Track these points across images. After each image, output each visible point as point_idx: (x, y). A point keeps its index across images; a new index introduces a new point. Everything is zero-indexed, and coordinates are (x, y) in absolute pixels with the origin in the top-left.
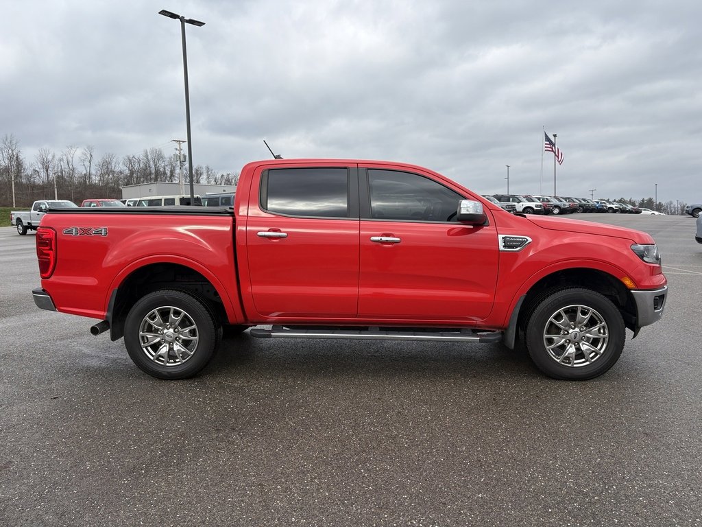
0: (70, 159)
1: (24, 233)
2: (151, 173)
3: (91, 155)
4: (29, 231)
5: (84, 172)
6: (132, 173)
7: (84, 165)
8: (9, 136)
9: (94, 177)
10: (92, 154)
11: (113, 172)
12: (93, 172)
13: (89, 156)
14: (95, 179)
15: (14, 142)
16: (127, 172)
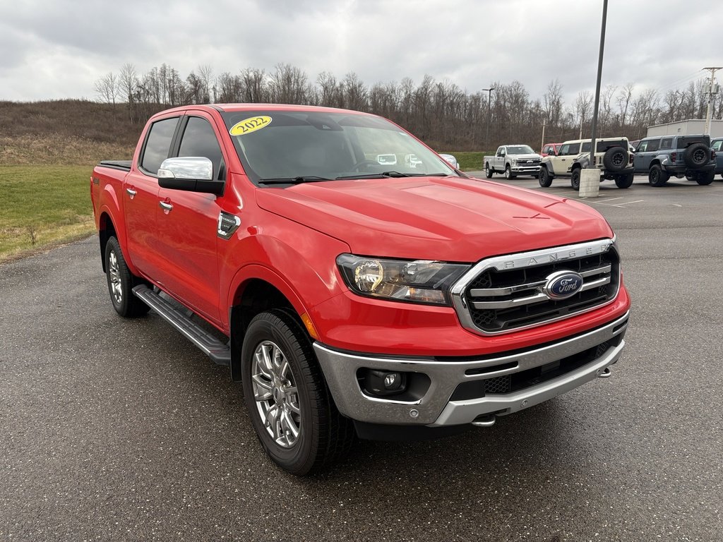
0: (608, 100)
1: (490, 177)
2: (694, 109)
3: (630, 94)
4: (494, 175)
5: (619, 112)
6: (672, 109)
7: (620, 105)
8: (554, 81)
9: (628, 118)
10: (632, 92)
11: (650, 110)
12: (629, 112)
13: (627, 94)
14: (629, 120)
15: (558, 88)
16: (667, 108)
